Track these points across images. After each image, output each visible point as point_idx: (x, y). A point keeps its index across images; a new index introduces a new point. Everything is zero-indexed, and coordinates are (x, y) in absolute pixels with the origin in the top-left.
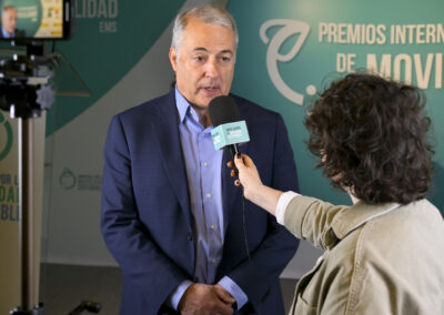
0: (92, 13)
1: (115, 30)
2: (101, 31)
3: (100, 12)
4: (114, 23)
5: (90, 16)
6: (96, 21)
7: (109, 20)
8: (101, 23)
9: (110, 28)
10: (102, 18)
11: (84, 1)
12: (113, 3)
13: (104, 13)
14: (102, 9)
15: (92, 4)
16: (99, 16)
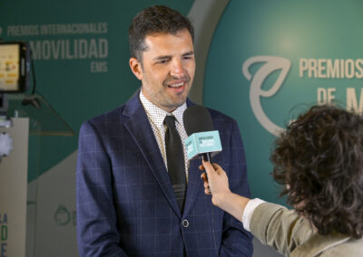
0: (83, 52)
1: (106, 70)
2: (93, 71)
3: (91, 53)
4: (105, 63)
5: (81, 57)
6: (88, 61)
7: (100, 60)
8: (92, 63)
9: (100, 67)
10: (93, 59)
11: (76, 42)
12: (103, 44)
13: (95, 53)
14: (93, 50)
15: (83, 44)
16: (90, 57)
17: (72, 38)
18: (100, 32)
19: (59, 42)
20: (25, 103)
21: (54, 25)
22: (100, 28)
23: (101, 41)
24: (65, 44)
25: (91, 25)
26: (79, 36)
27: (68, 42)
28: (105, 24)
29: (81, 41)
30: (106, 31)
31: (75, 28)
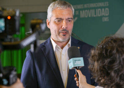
0: (100, 14)
1: (108, 20)
2: (103, 21)
3: (103, 14)
4: (108, 17)
5: (99, 15)
6: (101, 17)
7: (106, 16)
8: (103, 18)
9: (106, 19)
10: (104, 16)
11: (97, 10)
12: (107, 10)
13: (104, 14)
14: (103, 13)
15: (100, 11)
17: (95, 8)
18: (106, 5)
19: (91, 11)
22: (105, 4)
23: (106, 9)
24: (93, 11)
25: (102, 3)
26: (98, 8)
27: (94, 10)
28: (107, 2)
30: (108, 5)
31: (97, 5)
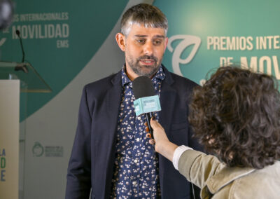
0: (51, 34)
1: (67, 46)
2: (58, 47)
4: (67, 41)
5: (50, 37)
6: (55, 40)
7: (63, 39)
8: (58, 41)
9: (63, 44)
10: (59, 38)
11: (46, 26)
12: (66, 27)
13: (60, 34)
14: (58, 32)
15: (51, 28)
16: (56, 36)
17: (43, 23)
18: (63, 19)
19: (33, 26)
20: (17, 69)
21: (30, 15)
22: (63, 16)
23: (64, 25)
24: (38, 28)
25: (57, 14)
26: (48, 22)
27: (40, 26)
28: (67, 14)
29: (49, 26)
30: (67, 18)
31: (45, 17)
